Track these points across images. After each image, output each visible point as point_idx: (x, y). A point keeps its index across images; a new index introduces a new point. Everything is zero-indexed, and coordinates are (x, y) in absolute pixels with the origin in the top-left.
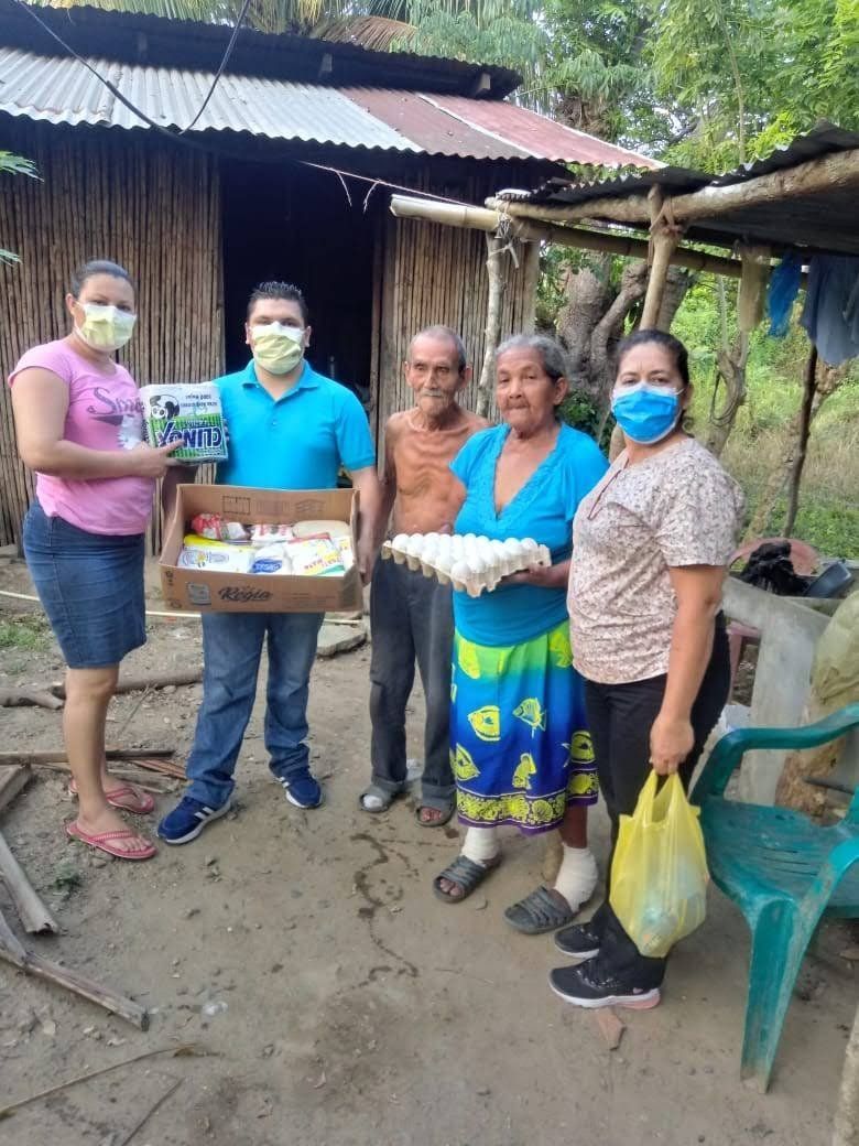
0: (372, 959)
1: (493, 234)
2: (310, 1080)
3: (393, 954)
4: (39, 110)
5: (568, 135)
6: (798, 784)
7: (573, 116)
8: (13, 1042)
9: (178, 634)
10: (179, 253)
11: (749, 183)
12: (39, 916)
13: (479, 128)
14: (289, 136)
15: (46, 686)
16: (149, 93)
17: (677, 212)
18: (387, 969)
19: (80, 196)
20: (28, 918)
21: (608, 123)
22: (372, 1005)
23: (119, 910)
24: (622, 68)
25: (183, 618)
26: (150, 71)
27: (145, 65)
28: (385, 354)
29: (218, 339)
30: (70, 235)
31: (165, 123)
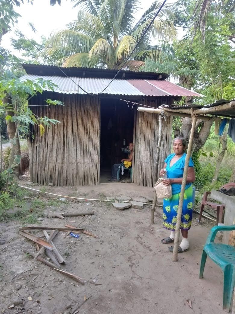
0: (132, 275)
1: (160, 114)
2: (118, 297)
3: (137, 274)
4: (64, 91)
5: (180, 88)
6: (233, 240)
7: (183, 80)
8: (58, 284)
9: (87, 204)
10: (91, 118)
11: (210, 108)
12: (62, 260)
13: (158, 88)
14: (116, 94)
15: (60, 214)
16: (86, 85)
17: (197, 113)
18: (135, 277)
19: (71, 107)
20: (60, 260)
21: (192, 82)
22: (132, 284)
23: (77, 261)
24: (195, 70)
25: (89, 200)
26: (85, 79)
27: (84, 78)
28: (136, 139)
29: (99, 136)
30: (68, 115)
31: (90, 93)
